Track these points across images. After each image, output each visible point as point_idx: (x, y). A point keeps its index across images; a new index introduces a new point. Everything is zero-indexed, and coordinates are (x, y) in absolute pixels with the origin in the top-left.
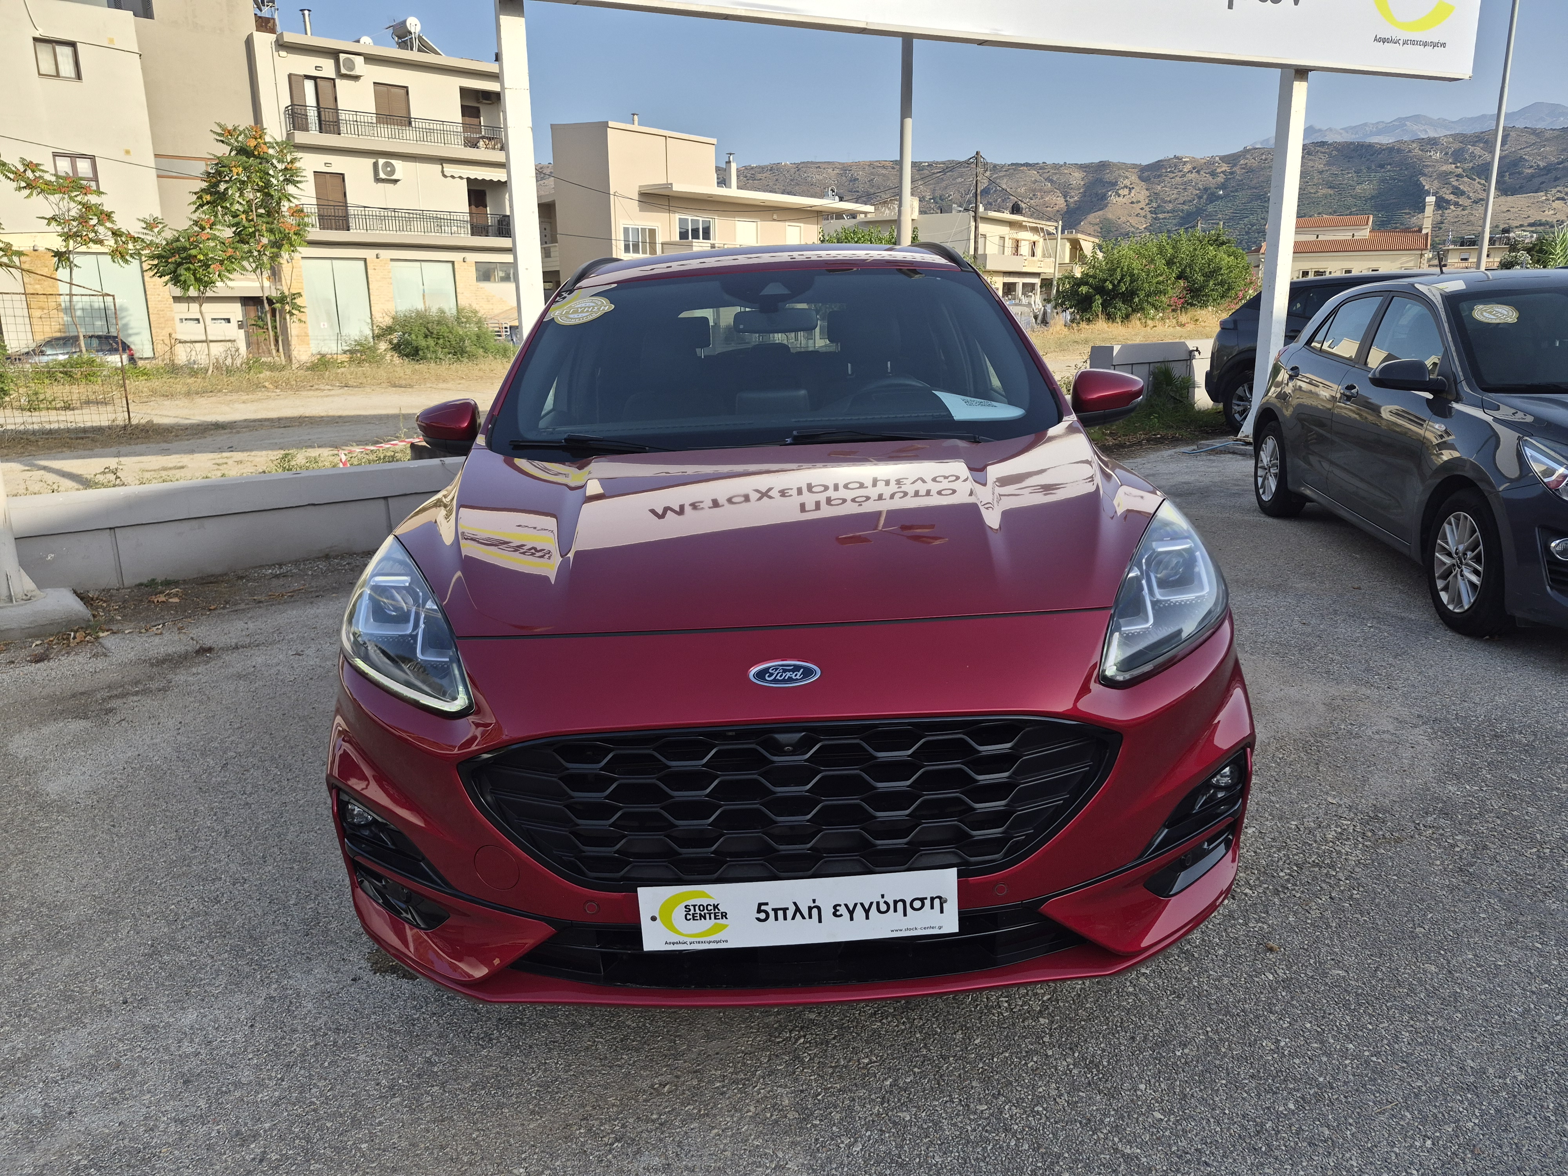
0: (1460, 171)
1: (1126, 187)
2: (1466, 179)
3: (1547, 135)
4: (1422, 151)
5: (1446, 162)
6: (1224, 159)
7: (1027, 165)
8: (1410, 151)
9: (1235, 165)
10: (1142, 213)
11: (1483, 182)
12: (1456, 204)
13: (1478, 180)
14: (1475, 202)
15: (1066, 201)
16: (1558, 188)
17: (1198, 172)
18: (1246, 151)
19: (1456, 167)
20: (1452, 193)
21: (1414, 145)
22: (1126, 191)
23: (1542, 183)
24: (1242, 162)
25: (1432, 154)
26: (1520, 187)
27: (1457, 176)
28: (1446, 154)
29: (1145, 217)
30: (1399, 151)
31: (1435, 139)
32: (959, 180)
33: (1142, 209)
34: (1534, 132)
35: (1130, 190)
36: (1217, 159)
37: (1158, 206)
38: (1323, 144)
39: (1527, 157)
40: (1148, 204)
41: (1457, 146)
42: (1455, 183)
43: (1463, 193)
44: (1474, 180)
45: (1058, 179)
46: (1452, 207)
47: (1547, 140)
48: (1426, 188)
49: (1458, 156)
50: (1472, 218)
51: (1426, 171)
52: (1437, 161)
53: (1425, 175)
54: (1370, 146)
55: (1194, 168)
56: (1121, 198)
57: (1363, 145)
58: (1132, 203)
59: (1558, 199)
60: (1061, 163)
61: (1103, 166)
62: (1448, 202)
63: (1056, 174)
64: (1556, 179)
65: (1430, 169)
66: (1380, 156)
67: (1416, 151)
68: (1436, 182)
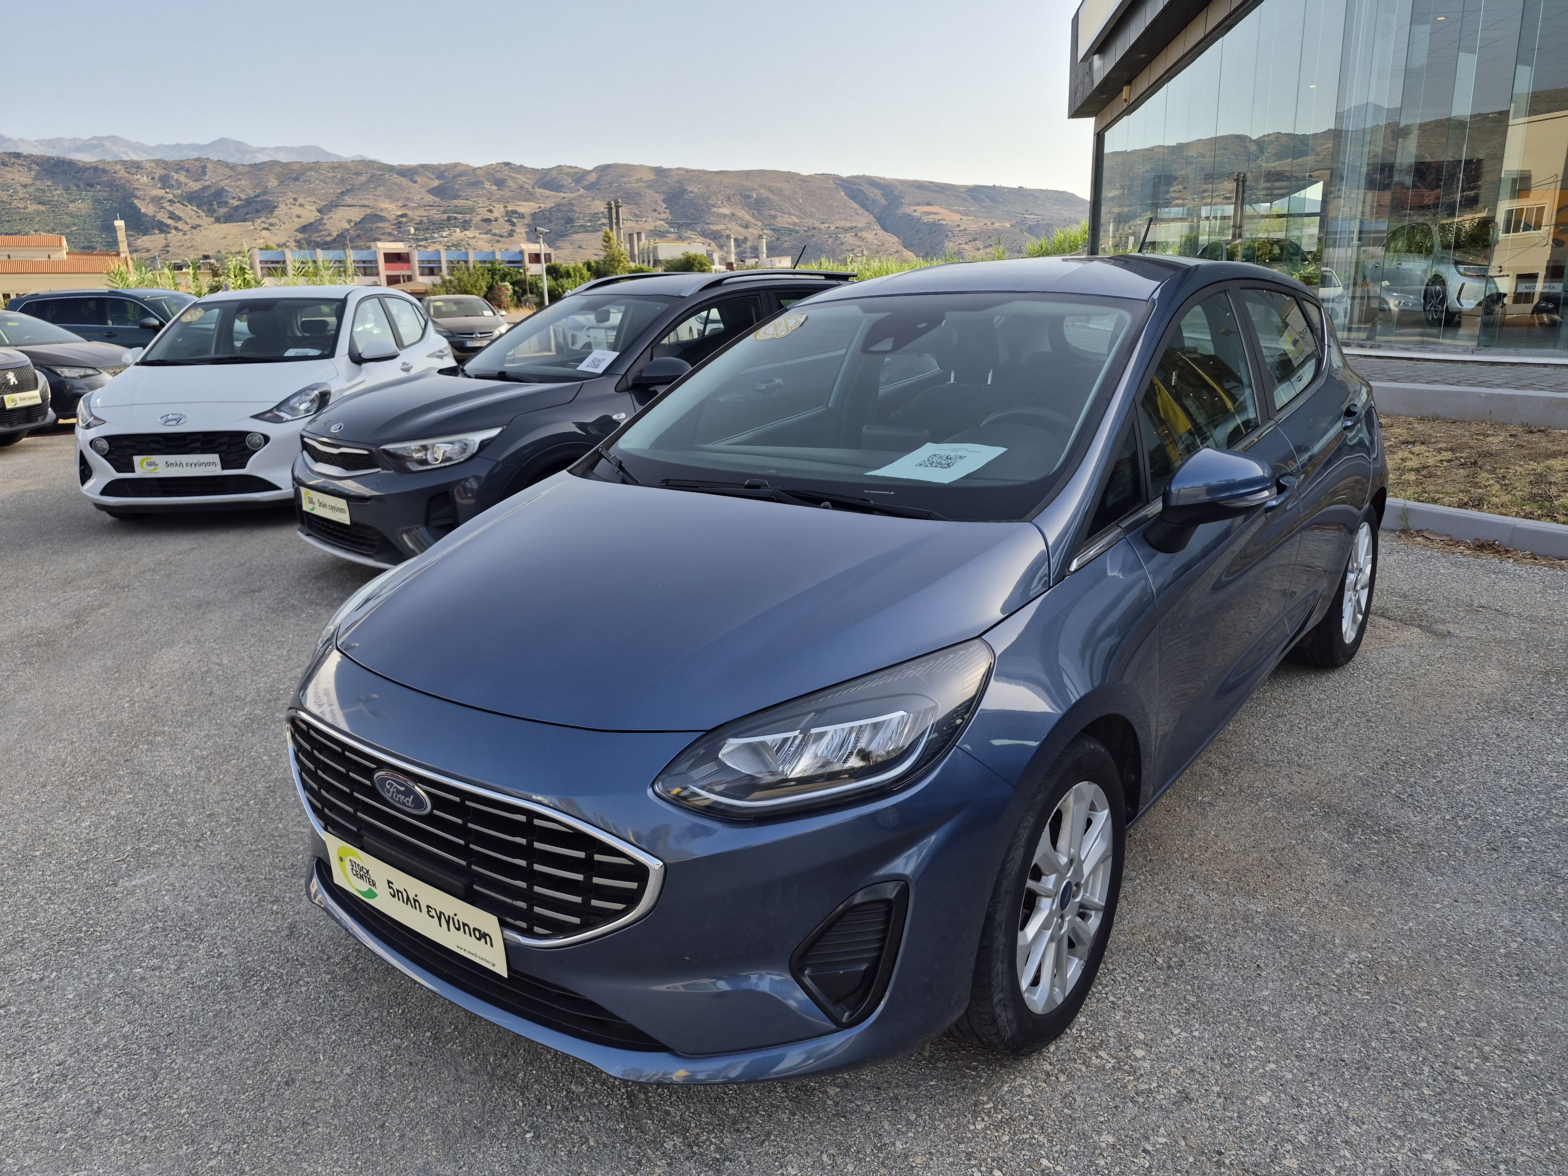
0: (170, 196)
2: (178, 205)
3: (240, 169)
4: (127, 172)
5: (155, 186)
8: (115, 172)
11: (195, 208)
12: (176, 229)
13: (189, 206)
14: (192, 227)
16: (262, 219)
19: (165, 192)
20: (169, 218)
21: (119, 167)
23: (247, 214)
25: (138, 176)
26: (230, 216)
27: (170, 201)
28: (153, 178)
30: (104, 171)
31: (137, 162)
34: (227, 165)
38: (17, 154)
39: (228, 189)
41: (160, 172)
42: (169, 208)
43: (179, 219)
44: (186, 206)
46: (173, 231)
47: (241, 174)
48: (143, 211)
49: (163, 181)
50: (194, 243)
51: (138, 193)
52: (146, 185)
53: (138, 197)
54: (71, 162)
57: (63, 162)
59: (264, 229)
62: (168, 226)
64: (258, 211)
65: (141, 193)
66: (85, 175)
67: (122, 173)
68: (150, 205)
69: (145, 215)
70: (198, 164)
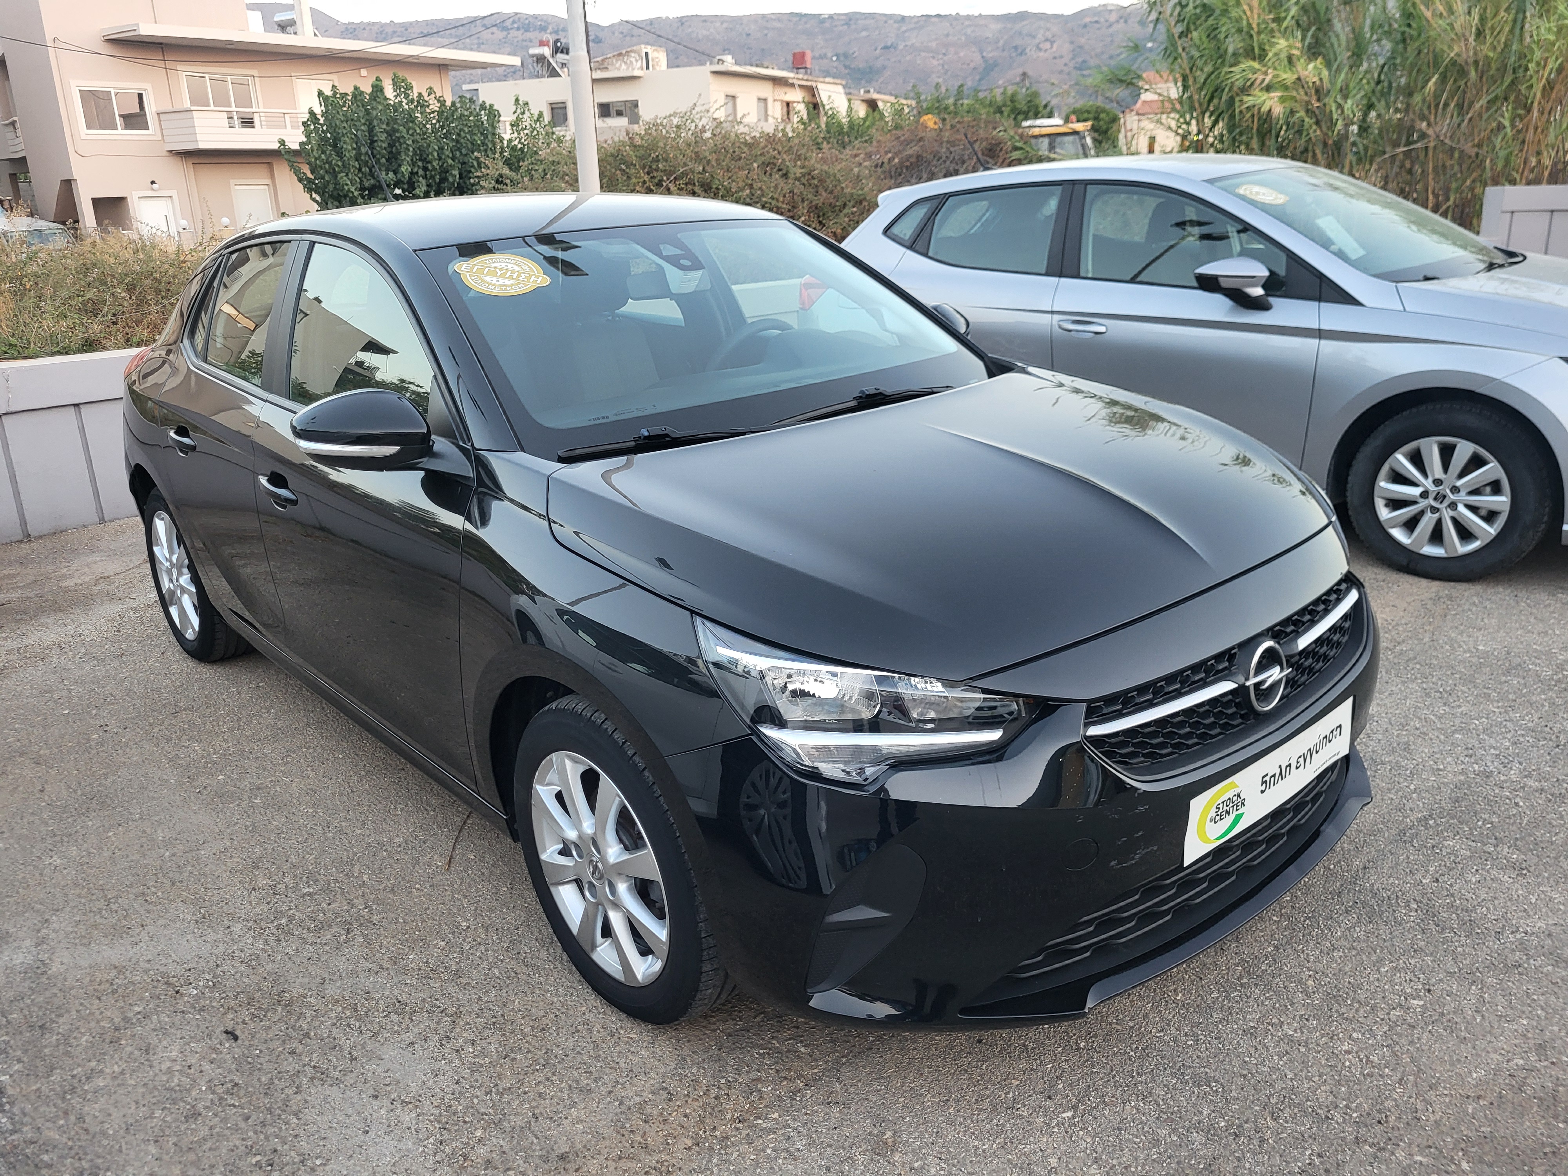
1: (1047, 40)
7: (938, 16)
10: (1066, 69)
15: (983, 57)
17: (1126, 21)
22: (1047, 45)
29: (1069, 74)
32: (864, 34)
33: (1066, 65)
35: (1052, 43)
37: (1084, 62)
40: (1072, 59)
45: (973, 31)
55: (1121, 18)
56: (1041, 54)
58: (1055, 58)
60: (977, 14)
61: (1022, 16)
63: (970, 26)
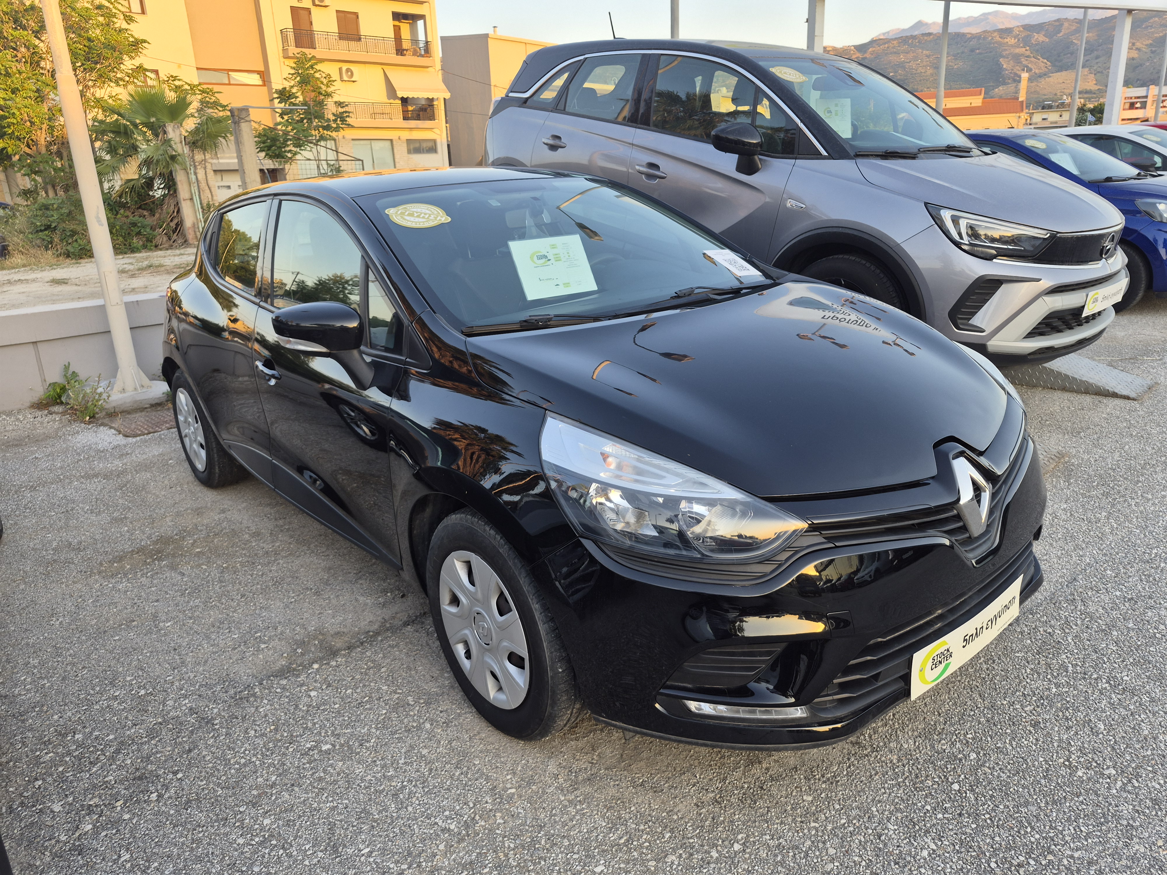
0: (1028, 53)
2: (1033, 59)
3: (1090, 24)
4: (1001, 38)
5: (1018, 46)
6: (856, 47)
8: (992, 39)
9: (865, 52)
11: (1045, 61)
13: (1041, 59)
18: (873, 42)
19: (1026, 50)
21: (996, 34)
24: (871, 50)
25: (1008, 40)
26: (1072, 65)
27: (1027, 57)
28: (1019, 40)
30: (984, 38)
31: (1009, 28)
36: (852, 48)
38: (930, 34)
41: (1026, 33)
43: (1030, 70)
44: (1039, 59)
48: (1004, 67)
49: (1026, 42)
50: (1036, 88)
51: (1004, 53)
52: (1012, 46)
53: (1003, 57)
54: (964, 35)
57: (958, 35)
59: (1097, 72)
62: (1020, 77)
65: (1007, 52)
66: (971, 43)
67: (998, 39)
68: (1011, 62)
69: (1006, 70)
70: (1057, 24)
